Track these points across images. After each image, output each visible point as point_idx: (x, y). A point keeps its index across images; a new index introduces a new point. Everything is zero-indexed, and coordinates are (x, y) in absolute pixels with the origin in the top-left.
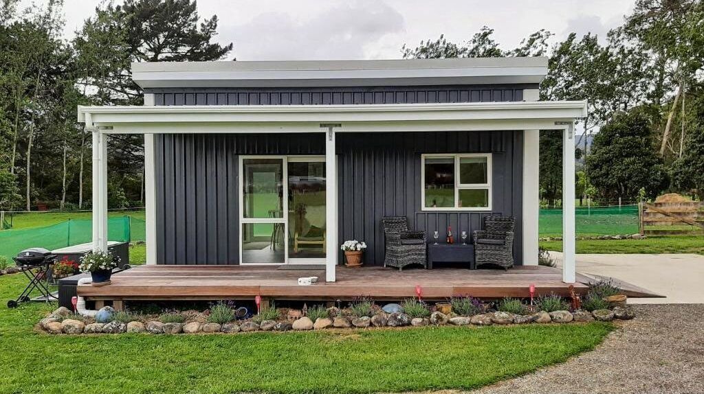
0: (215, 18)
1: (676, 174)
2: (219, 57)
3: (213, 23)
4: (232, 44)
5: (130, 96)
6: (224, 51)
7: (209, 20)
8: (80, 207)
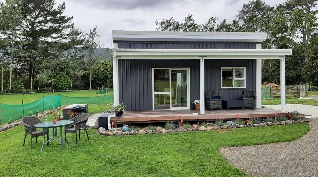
0: (64, 4)
1: (269, 76)
2: (66, 22)
3: (63, 6)
4: (73, 17)
5: (21, 39)
6: (69, 19)
7: (61, 5)
8: (2, 92)
